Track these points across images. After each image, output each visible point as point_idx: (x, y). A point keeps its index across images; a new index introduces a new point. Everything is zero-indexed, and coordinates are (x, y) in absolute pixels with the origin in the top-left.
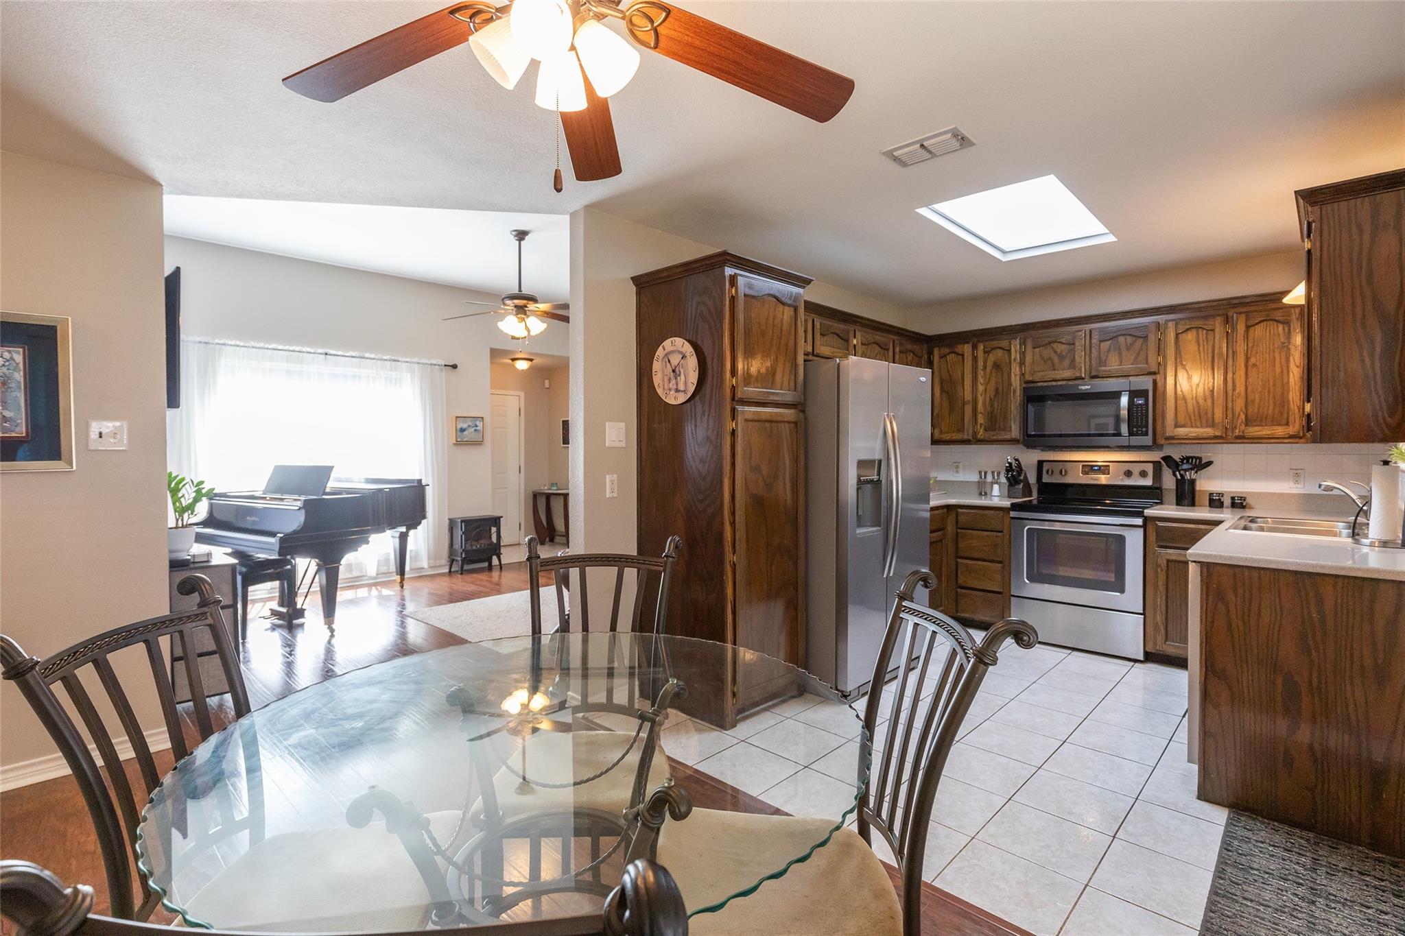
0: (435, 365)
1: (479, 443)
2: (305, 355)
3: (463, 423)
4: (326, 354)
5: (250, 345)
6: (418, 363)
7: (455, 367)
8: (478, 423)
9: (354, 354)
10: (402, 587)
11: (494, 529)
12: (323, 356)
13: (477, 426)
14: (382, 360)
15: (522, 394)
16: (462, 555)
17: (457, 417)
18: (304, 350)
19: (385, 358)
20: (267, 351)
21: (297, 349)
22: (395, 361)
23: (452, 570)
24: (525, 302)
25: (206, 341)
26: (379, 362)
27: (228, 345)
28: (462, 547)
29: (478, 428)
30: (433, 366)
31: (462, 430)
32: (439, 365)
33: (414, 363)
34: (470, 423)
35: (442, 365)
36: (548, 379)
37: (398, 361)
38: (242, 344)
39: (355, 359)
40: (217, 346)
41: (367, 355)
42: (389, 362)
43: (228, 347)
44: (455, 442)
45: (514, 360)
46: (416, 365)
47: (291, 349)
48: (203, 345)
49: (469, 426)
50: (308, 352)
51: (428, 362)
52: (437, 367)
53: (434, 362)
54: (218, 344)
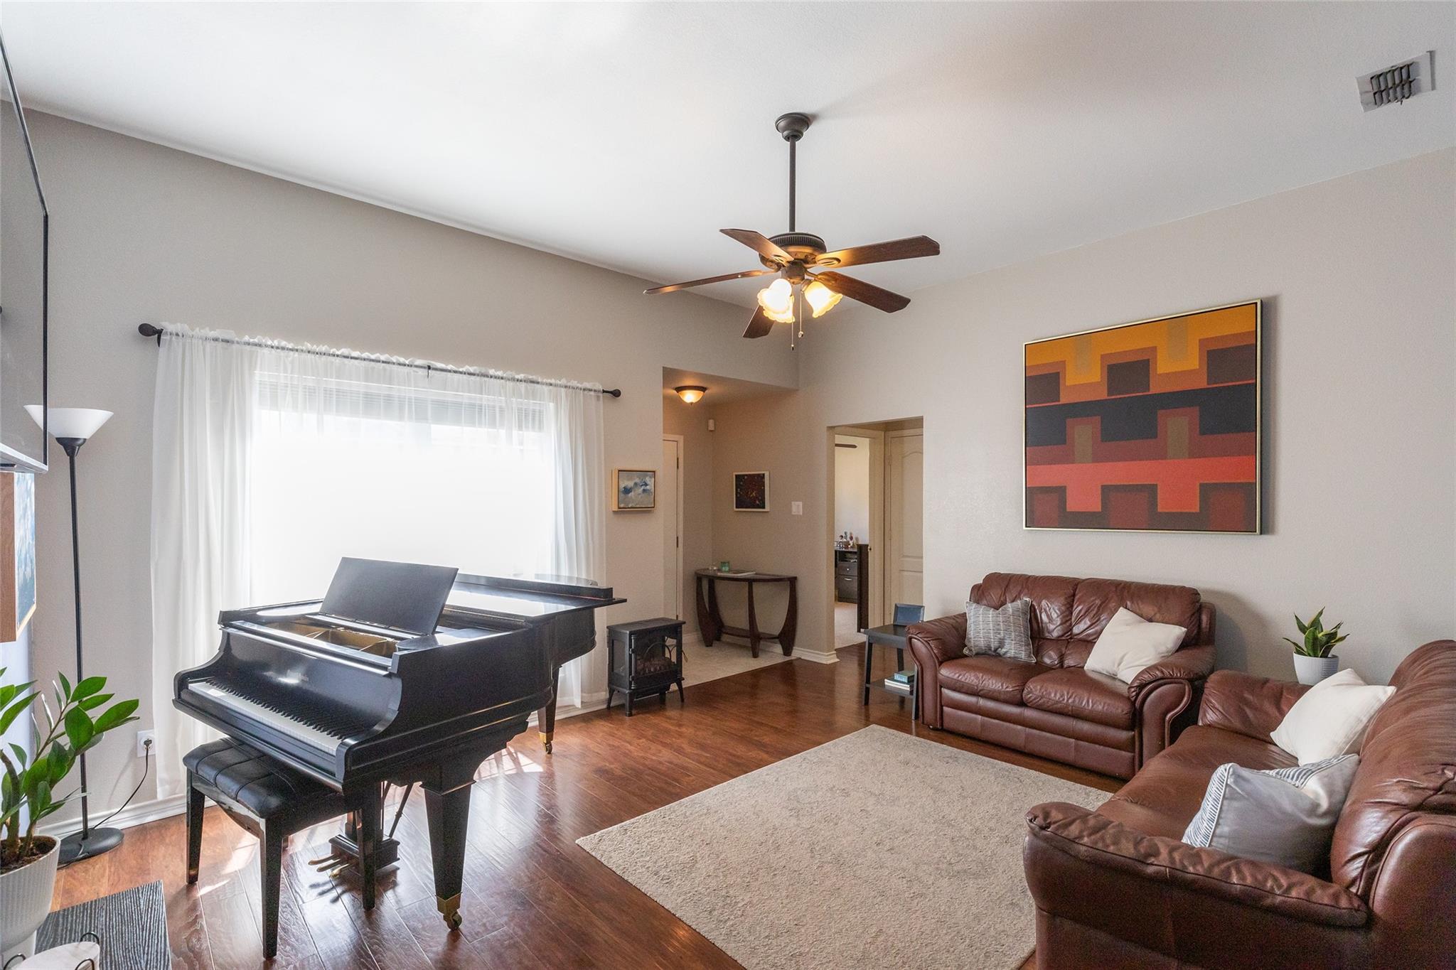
0: (590, 390)
1: (647, 510)
2: (395, 367)
3: (628, 480)
4: (429, 368)
5: (304, 348)
6: (566, 387)
7: (616, 394)
8: (647, 480)
9: (472, 370)
10: (549, 751)
11: (670, 642)
12: (423, 372)
13: (646, 485)
14: (513, 379)
15: (681, 439)
16: (630, 686)
17: (619, 471)
18: (394, 359)
19: (517, 377)
20: (333, 359)
21: (383, 358)
22: (532, 382)
23: (612, 705)
24: (808, 250)
25: (227, 337)
26: (510, 384)
27: (266, 346)
28: (630, 674)
29: (648, 487)
30: (586, 392)
31: (627, 491)
32: (595, 391)
33: (561, 386)
34: (637, 480)
35: (599, 391)
36: (713, 419)
37: (538, 383)
38: (290, 346)
39: (473, 378)
40: (248, 347)
41: (492, 372)
42: (523, 385)
43: (266, 351)
44: (616, 509)
45: (679, 389)
46: (563, 390)
47: (373, 357)
48: (220, 345)
49: (636, 484)
50: (400, 364)
51: (579, 385)
52: (592, 393)
53: (588, 385)
54: (249, 344)
